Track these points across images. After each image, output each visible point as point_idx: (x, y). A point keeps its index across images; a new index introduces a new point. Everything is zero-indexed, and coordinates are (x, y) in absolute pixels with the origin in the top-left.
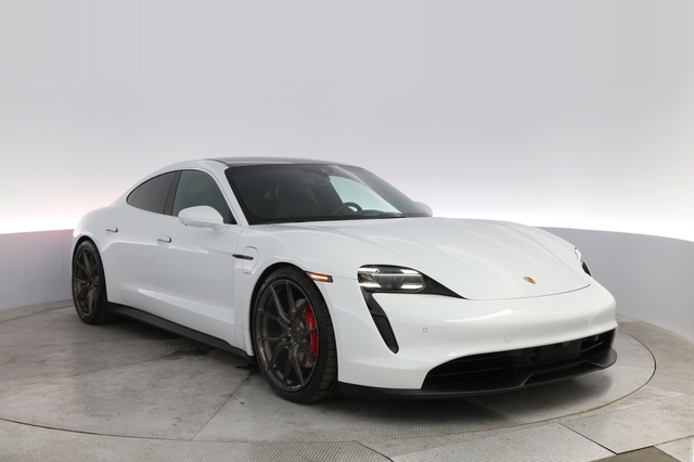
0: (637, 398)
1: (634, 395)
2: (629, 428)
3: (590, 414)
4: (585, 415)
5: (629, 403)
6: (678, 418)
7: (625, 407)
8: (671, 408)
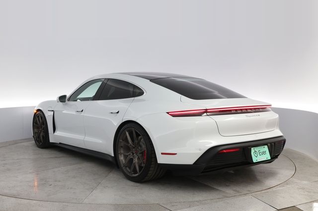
0: (287, 184)
1: (286, 182)
2: (284, 198)
3: (266, 191)
4: (263, 191)
5: (283, 186)
6: (306, 193)
7: (281, 188)
8: (303, 189)
